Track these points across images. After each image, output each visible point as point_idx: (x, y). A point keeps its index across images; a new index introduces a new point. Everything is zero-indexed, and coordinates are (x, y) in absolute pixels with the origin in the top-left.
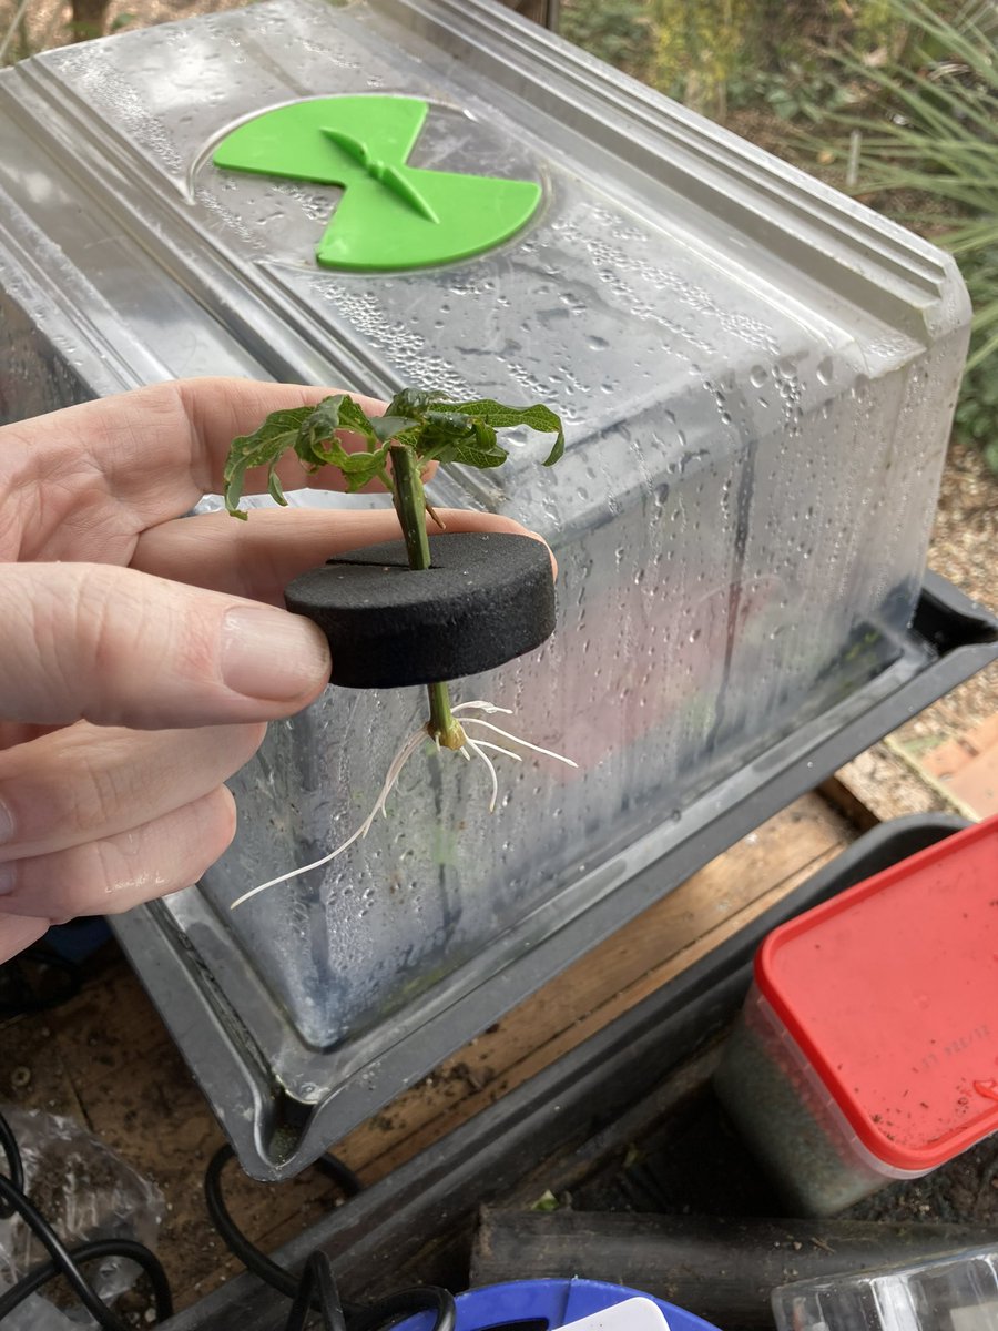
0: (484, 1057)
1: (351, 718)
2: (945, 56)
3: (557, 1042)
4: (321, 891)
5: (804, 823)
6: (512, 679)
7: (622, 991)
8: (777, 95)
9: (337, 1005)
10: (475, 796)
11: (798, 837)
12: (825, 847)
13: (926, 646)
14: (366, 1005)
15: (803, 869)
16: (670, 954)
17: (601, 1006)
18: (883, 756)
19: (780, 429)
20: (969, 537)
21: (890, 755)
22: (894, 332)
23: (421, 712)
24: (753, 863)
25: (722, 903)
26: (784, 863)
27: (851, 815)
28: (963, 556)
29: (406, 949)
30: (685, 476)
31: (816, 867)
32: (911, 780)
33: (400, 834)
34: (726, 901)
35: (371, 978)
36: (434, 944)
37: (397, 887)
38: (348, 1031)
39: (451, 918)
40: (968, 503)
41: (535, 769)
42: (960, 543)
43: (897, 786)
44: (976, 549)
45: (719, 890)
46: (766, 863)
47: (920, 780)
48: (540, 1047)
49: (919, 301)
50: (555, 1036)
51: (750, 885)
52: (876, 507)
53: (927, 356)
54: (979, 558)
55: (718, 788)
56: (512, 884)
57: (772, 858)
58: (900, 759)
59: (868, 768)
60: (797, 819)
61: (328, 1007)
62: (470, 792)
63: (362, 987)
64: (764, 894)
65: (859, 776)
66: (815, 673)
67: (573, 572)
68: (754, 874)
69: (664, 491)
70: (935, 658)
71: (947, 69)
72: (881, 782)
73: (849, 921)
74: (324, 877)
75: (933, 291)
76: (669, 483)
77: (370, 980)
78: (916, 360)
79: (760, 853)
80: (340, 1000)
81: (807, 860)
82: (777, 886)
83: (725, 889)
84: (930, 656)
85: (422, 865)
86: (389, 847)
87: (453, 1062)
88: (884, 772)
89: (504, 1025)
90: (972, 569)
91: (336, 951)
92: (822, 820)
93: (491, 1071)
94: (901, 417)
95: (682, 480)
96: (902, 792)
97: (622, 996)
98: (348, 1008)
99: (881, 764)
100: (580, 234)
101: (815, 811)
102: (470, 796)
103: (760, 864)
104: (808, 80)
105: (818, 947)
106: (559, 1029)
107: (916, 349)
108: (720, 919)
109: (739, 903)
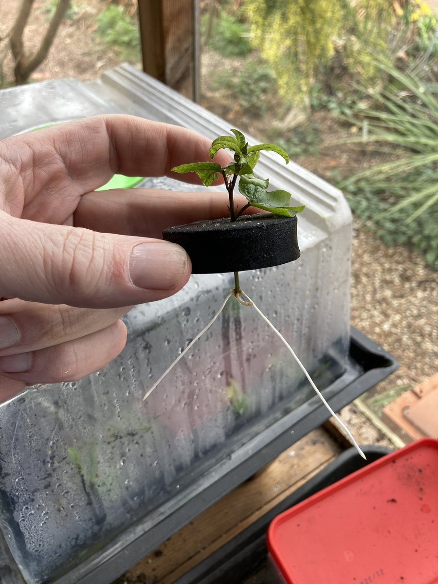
0: (154, 570)
1: (15, 433)
2: (404, 88)
3: (190, 562)
4: (15, 516)
5: (318, 446)
6: (112, 405)
7: (225, 533)
8: (332, 105)
9: (37, 568)
10: (102, 461)
11: (315, 452)
12: (326, 458)
13: (358, 367)
14: (56, 565)
15: (316, 469)
16: (249, 513)
17: (214, 541)
18: (355, 412)
19: (249, 277)
20: (420, 294)
21: (358, 412)
22: (314, 227)
23: (58, 426)
24: (292, 466)
25: (276, 487)
26: (307, 466)
27: (340, 442)
28: (417, 302)
29: (75, 536)
30: (199, 303)
31: (322, 467)
32: (368, 424)
33: (58, 484)
34: (278, 486)
35: (56, 553)
36: (92, 533)
37: (62, 509)
38: (48, 579)
39: (100, 520)
40: (419, 278)
41: (137, 446)
42: (416, 297)
43: (361, 427)
44: (423, 299)
45: (275, 480)
46: (299, 466)
47: (372, 424)
48: (182, 564)
49: (324, 213)
50: (190, 558)
51: (290, 477)
52: (314, 308)
53: (329, 239)
54: (425, 303)
55: (251, 441)
56: (136, 498)
57: (301, 463)
58: (362, 413)
59: (347, 418)
60: (314, 443)
61: (31, 570)
62: (98, 460)
63: (51, 558)
64: (297, 482)
65: (343, 421)
66: (297, 385)
67: (140, 351)
68: (292, 472)
69: (188, 311)
70: (362, 373)
71: (403, 94)
72: (354, 425)
73: (315, 512)
74: (15, 509)
75: (331, 208)
76: (191, 307)
77: (55, 554)
78: (323, 241)
79: (295, 461)
80: (38, 565)
81: (318, 464)
82: (303, 478)
83: (278, 479)
84: (360, 372)
85: (75, 497)
86: (53, 491)
87: (138, 572)
88: (356, 420)
89: (165, 552)
90: (421, 309)
91: (30, 543)
92: (326, 444)
93: (156, 577)
94: (320, 267)
95: (197, 305)
96: (364, 430)
97: (224, 536)
98: (44, 568)
99: (354, 416)
100: (165, 185)
101: (323, 439)
102: (99, 462)
103: (295, 467)
104: (345, 99)
105: (299, 525)
106: (192, 554)
107: (322, 236)
108: (274, 495)
109: (285, 487)
